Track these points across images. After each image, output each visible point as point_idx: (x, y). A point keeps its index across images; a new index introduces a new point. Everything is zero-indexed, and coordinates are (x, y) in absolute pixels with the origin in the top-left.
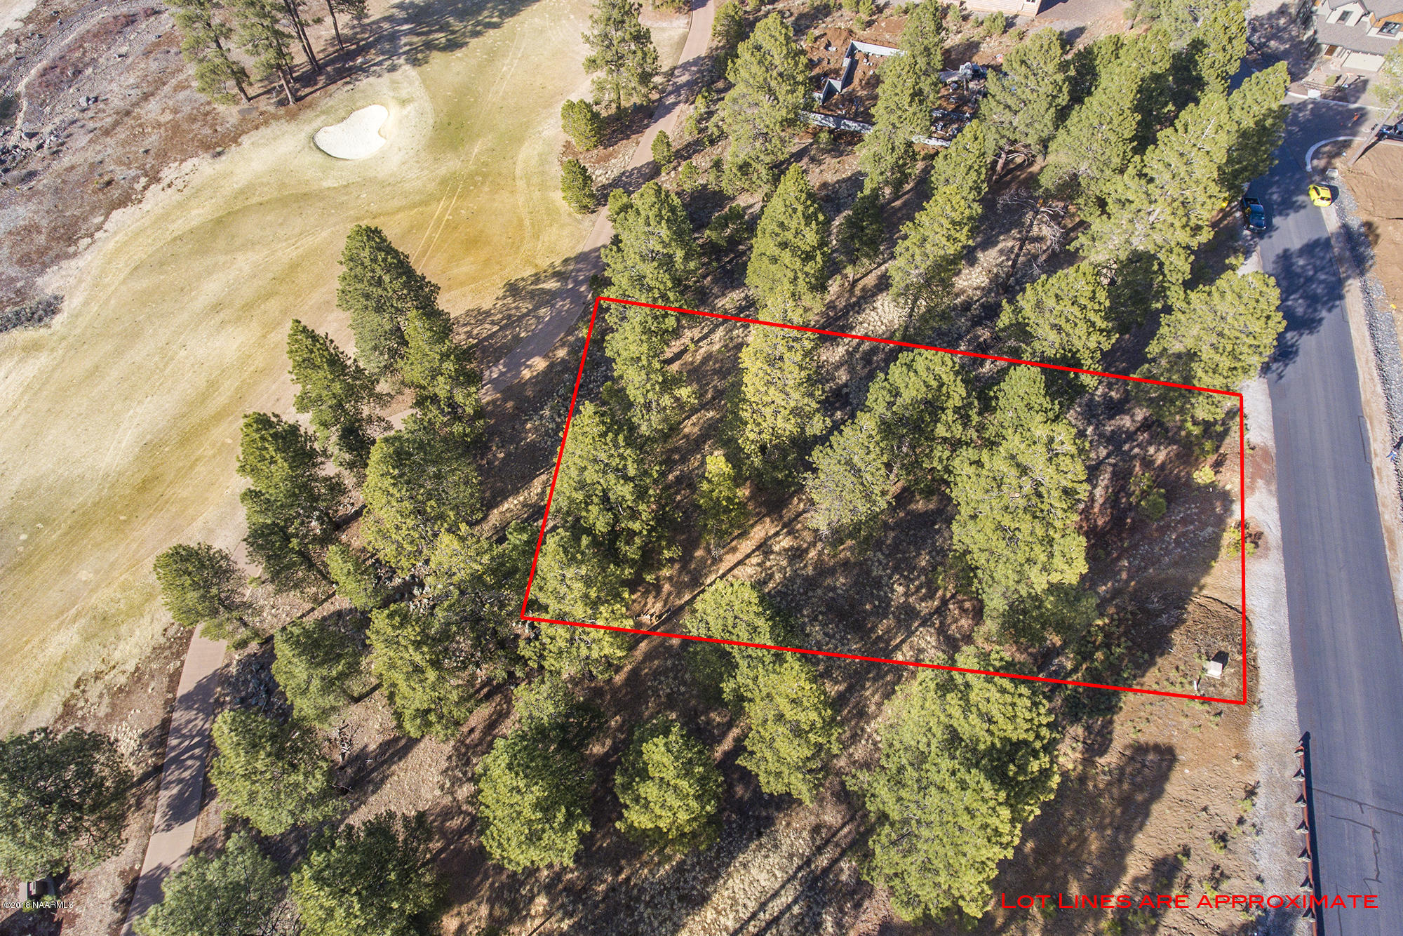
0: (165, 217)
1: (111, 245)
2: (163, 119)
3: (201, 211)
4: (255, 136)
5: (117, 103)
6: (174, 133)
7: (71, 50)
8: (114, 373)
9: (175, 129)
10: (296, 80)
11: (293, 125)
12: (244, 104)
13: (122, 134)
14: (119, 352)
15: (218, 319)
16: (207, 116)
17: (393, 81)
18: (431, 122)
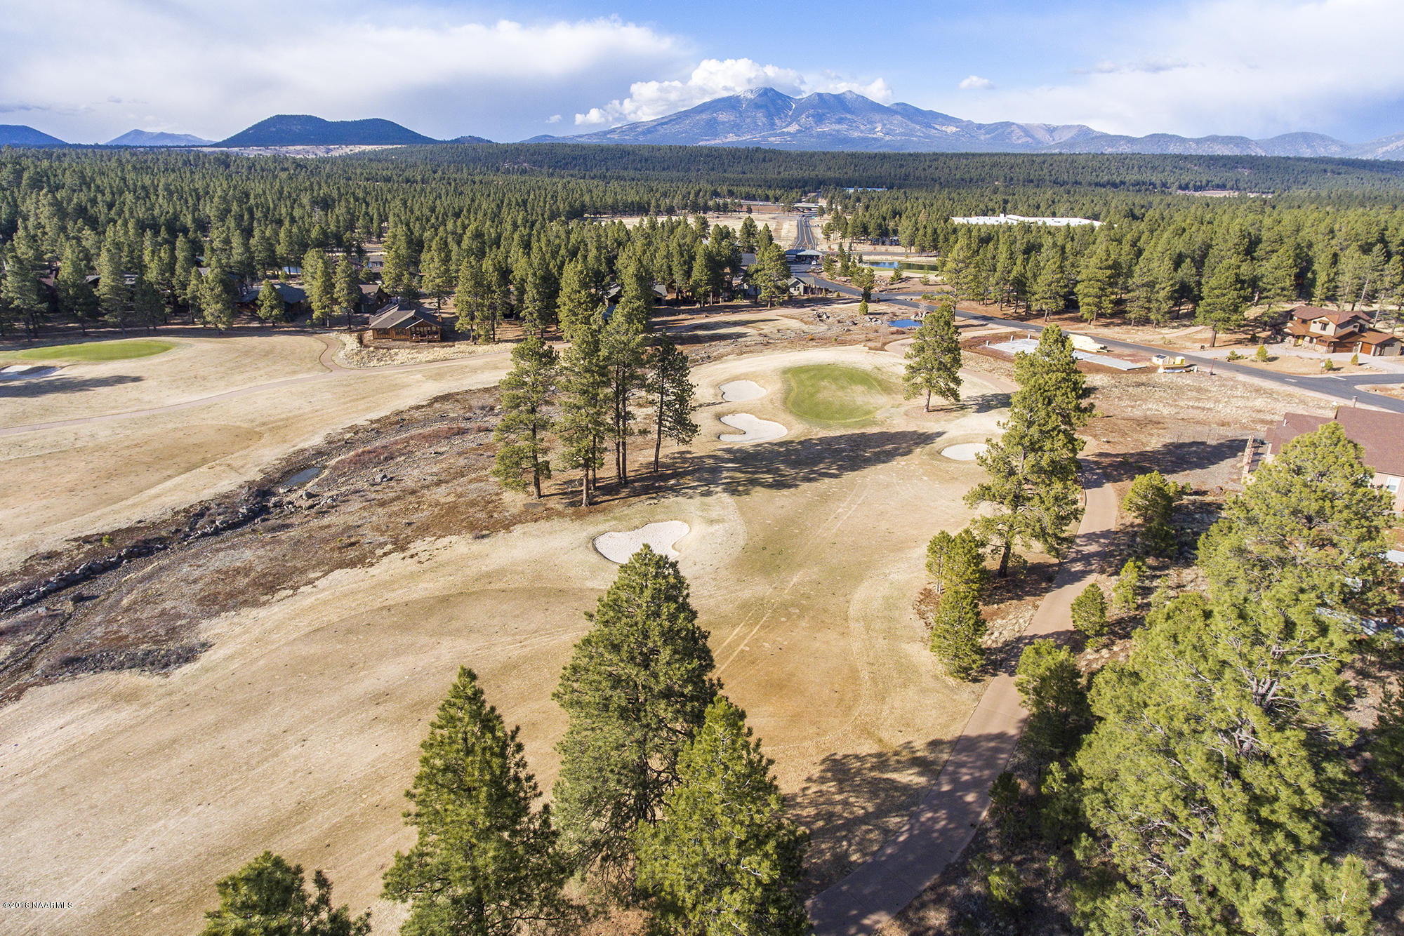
0: (388, 585)
1: (309, 601)
2: (443, 500)
3: (431, 585)
4: (530, 527)
5: (409, 483)
6: (447, 514)
7: (396, 443)
9: (452, 509)
10: (596, 489)
11: (578, 523)
12: (534, 499)
13: (395, 507)
14: (218, 727)
16: (490, 503)
17: (703, 504)
18: (742, 543)
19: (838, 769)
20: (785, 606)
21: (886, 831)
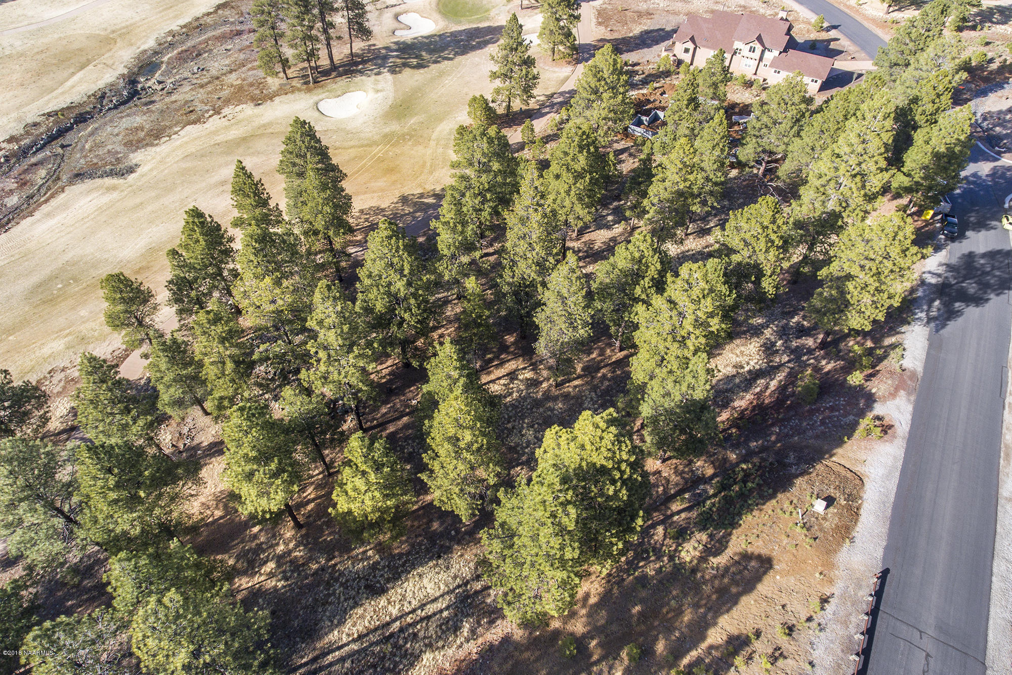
0: (215, 133)
1: (178, 143)
2: (235, 83)
3: (236, 132)
4: (283, 98)
5: (214, 72)
6: (238, 91)
7: (200, 43)
8: (150, 208)
9: (240, 88)
10: (319, 73)
11: (308, 95)
12: (284, 81)
13: (210, 88)
14: (158, 197)
15: (221, 189)
16: (260, 84)
17: (376, 80)
18: (390, 103)
19: (404, 200)
20: (403, 135)
21: (414, 217)
